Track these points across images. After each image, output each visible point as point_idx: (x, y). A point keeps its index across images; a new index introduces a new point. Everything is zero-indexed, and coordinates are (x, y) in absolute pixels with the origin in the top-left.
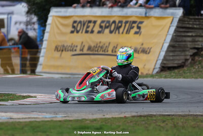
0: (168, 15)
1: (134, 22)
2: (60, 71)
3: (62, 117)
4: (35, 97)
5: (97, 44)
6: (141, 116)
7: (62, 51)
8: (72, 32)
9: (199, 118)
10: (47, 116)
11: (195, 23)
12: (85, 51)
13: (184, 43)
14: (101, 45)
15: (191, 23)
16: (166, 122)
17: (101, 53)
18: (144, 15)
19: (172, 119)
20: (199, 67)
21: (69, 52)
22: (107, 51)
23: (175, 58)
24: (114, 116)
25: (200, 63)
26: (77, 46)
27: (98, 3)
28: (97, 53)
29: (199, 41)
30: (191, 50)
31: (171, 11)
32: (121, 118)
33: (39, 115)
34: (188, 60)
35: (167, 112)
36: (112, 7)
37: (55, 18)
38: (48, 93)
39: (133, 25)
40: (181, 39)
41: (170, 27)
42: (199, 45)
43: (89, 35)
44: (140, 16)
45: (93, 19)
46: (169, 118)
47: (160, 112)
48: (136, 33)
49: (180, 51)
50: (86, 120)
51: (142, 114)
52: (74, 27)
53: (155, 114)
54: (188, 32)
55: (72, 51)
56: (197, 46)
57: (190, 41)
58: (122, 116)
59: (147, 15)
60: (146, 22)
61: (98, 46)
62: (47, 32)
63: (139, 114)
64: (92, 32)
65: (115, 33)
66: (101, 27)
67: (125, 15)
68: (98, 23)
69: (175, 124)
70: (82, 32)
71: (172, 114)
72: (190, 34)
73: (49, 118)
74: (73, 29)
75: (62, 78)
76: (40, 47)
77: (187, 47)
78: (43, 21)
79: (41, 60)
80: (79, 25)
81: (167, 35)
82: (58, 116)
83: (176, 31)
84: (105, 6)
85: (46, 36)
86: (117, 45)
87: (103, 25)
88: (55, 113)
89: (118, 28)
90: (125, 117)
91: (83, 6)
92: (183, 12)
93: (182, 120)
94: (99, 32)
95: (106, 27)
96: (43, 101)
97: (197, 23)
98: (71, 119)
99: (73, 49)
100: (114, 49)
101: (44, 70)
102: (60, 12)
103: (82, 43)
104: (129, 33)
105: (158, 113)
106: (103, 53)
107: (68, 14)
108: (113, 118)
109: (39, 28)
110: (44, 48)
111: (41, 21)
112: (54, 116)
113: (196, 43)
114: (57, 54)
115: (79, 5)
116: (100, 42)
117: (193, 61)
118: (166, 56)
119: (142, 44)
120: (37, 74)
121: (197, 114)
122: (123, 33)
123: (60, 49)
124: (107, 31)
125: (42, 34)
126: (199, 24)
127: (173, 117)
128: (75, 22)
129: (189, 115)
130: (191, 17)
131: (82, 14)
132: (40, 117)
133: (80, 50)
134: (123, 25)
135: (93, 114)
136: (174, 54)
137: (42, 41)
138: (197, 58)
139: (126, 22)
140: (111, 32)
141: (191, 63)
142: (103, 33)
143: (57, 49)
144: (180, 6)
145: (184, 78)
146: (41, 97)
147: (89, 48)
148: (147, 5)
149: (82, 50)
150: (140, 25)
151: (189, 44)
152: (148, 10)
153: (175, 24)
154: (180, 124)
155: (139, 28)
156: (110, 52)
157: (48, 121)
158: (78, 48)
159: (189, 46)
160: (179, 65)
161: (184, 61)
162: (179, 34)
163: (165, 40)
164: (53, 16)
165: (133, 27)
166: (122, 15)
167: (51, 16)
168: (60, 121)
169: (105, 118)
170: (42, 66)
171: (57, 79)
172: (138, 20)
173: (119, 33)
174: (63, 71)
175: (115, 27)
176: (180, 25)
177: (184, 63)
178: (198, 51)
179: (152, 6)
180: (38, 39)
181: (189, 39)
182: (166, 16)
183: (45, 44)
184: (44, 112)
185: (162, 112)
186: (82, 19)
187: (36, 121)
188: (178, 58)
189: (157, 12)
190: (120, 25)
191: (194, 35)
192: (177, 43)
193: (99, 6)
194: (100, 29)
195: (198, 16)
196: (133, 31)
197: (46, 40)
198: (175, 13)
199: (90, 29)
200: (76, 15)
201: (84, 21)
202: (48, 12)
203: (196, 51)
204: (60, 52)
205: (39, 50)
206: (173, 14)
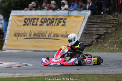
0: (82, 14)
1: (62, 19)
2: (17, 48)
3: (18, 75)
4: (2, 64)
5: (39, 32)
6: (66, 75)
7: (18, 36)
8: (24, 25)
9: (101, 76)
10: (9, 75)
11: (98, 19)
12: (32, 36)
13: (91, 31)
14: (42, 33)
15: (96, 19)
16: (81, 79)
17: (42, 37)
18: (67, 15)
19: (84, 77)
20: (100, 45)
21: (22, 37)
22: (45, 36)
23: (86, 40)
24: (50, 75)
25: (101, 43)
26: (27, 33)
27: (39, 8)
28: (39, 37)
29: (101, 30)
30: (95, 36)
31: (83, 12)
32: (54, 76)
33: (5, 74)
34: (94, 41)
35: (82, 72)
36: (48, 10)
37: (14, 17)
38: (10, 61)
39: (61, 21)
40: (90, 29)
41: (83, 22)
42: (100, 32)
43: (34, 26)
44: (65, 15)
45: (37, 17)
46: (82, 76)
47: (77, 72)
48: (63, 25)
49: (89, 36)
50: (33, 77)
51: (67, 73)
52: (25, 22)
53: (74, 73)
54: (93, 25)
55: (24, 36)
56: (99, 33)
57: (95, 30)
58: (55, 75)
59: (69, 14)
60: (69, 19)
61: (40, 33)
62: (9, 25)
63: (65, 74)
64: (36, 25)
65: (50, 25)
66: (41, 22)
67: (56, 15)
68: (40, 19)
69: (87, 79)
70: (30, 25)
71: (85, 73)
72: (95, 26)
73: (11, 76)
74: (25, 23)
75: (18, 52)
76: (5, 34)
77: (94, 34)
78: (7, 19)
79: (6, 41)
80: (29, 21)
81: (81, 26)
82: (16, 75)
83: (86, 24)
84: (44, 10)
85: (9, 27)
86: (51, 33)
87: (43, 20)
88: (15, 73)
89: (52, 22)
90: (56, 75)
91: (31, 10)
92: (91, 13)
93: (91, 77)
94: (40, 25)
95: (45, 22)
96: (7, 66)
97: (100, 19)
98: (24, 76)
99: (25, 35)
100: (50, 35)
101: (8, 48)
102: (17, 13)
103: (30, 31)
104: (58, 25)
105: (76, 73)
106: (43, 37)
107: (21, 14)
108: (49, 76)
109: (4, 23)
110: (7, 35)
111: (6, 18)
112: (13, 75)
113: (99, 31)
114: (15, 38)
115: (28, 9)
116: (41, 31)
117: (97, 42)
118: (81, 39)
119: (66, 32)
120: (3, 50)
121: (100, 73)
122: (54, 25)
123: (17, 35)
124: (45, 24)
125: (6, 26)
126: (100, 20)
127: (85, 75)
128: (26, 19)
129: (94, 74)
130: (95, 16)
131: (30, 14)
132: (5, 75)
133: (29, 36)
134: (55, 20)
135: (37, 74)
136: (85, 38)
137: (6, 30)
138: (99, 40)
139: (57, 19)
140: (48, 25)
141: (96, 43)
142: (43, 25)
143: (15, 35)
144: (89, 9)
145: (92, 52)
146: (6, 64)
147: (35, 35)
148: (69, 9)
149: (30, 36)
150: (65, 21)
151: (94, 32)
152: (70, 12)
153: (86, 20)
154: (90, 79)
155: (64, 22)
156: (47, 37)
157: (10, 78)
158: (28, 35)
159: (94, 33)
160: (89, 44)
161: (91, 42)
162: (88, 26)
163: (80, 30)
164: (13, 15)
165: (61, 22)
166: (54, 15)
167: (11, 15)
168: (17, 78)
169: (45, 76)
170: (6, 45)
171: (15, 53)
172: (64, 18)
173: (52, 25)
174: (19, 48)
175: (50, 22)
176: (89, 21)
177: (92, 43)
178: (100, 36)
179: (72, 9)
180: (4, 29)
181: (94, 29)
182: (80, 15)
183: (8, 32)
184: (7, 73)
185: (79, 72)
186: (30, 17)
187: (3, 78)
188: (88, 40)
189: (75, 13)
190: (53, 20)
191: (97, 26)
192: (88, 31)
193: (40, 9)
194: (41, 23)
195: (100, 15)
196: (61, 24)
197: (8, 30)
198: (86, 13)
199: (35, 23)
200: (27, 14)
201: (31, 18)
202: (10, 13)
203: (98, 36)
204: (17, 37)
205: (4, 36)
206: (84, 14)
